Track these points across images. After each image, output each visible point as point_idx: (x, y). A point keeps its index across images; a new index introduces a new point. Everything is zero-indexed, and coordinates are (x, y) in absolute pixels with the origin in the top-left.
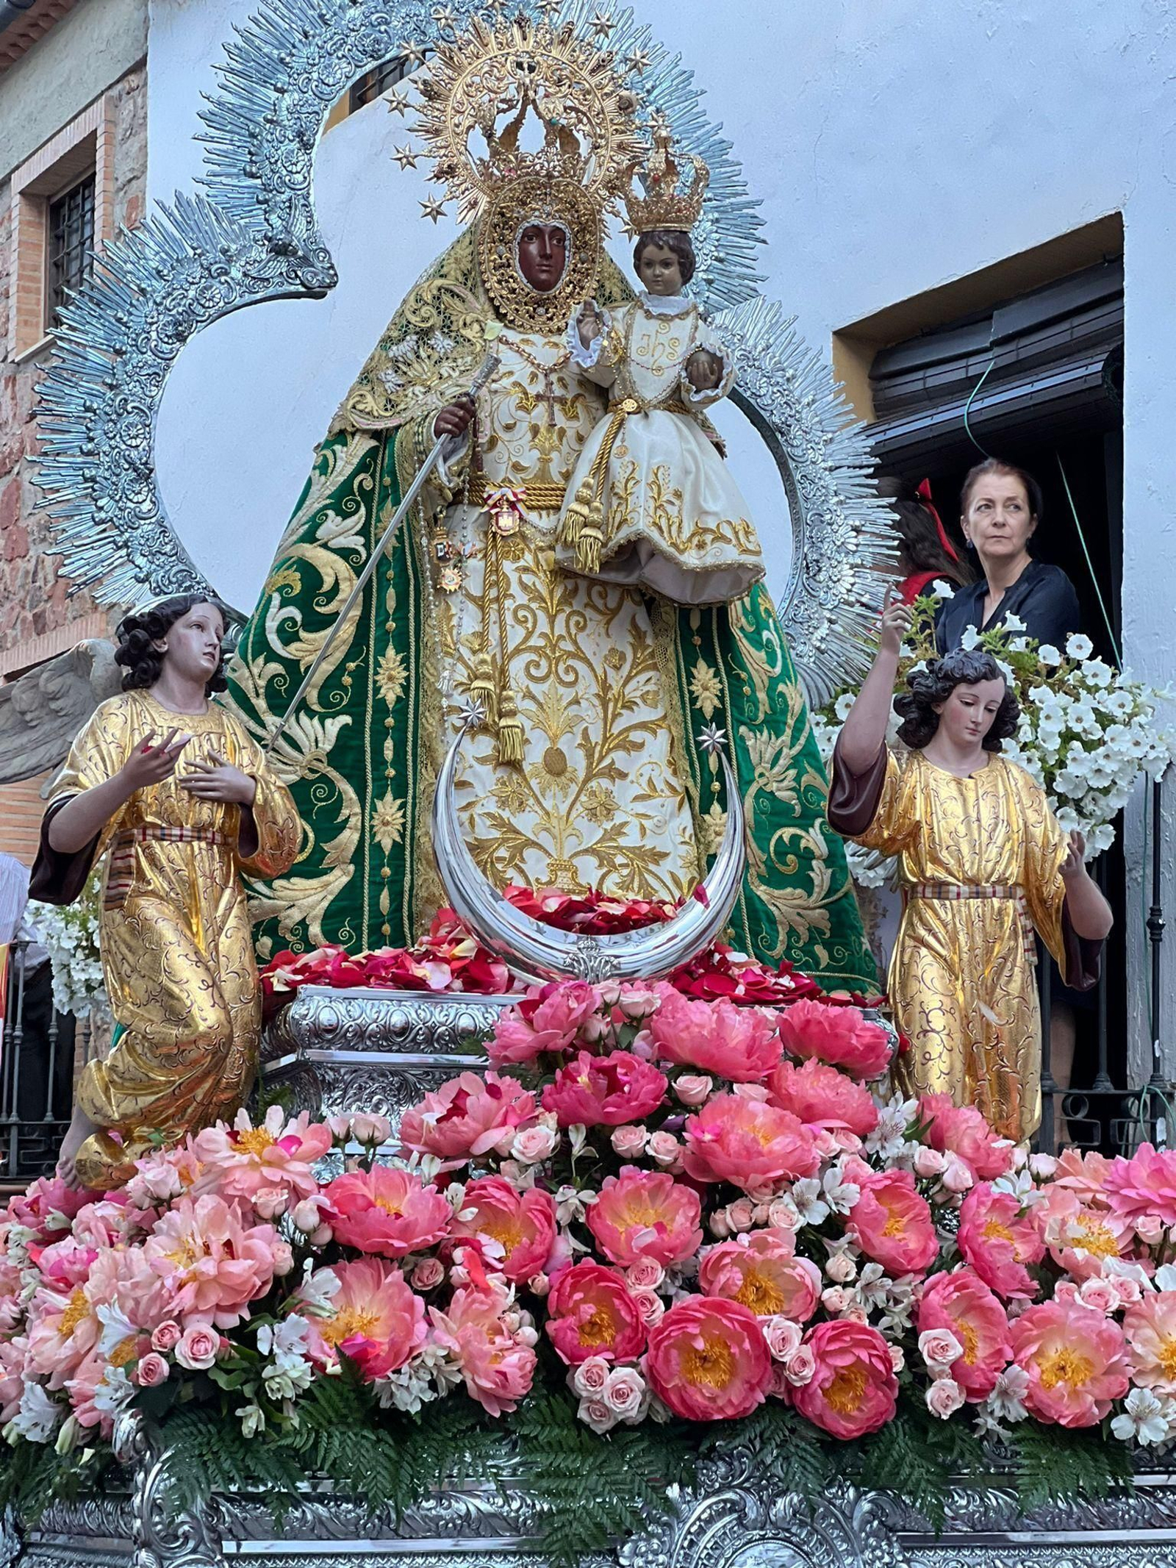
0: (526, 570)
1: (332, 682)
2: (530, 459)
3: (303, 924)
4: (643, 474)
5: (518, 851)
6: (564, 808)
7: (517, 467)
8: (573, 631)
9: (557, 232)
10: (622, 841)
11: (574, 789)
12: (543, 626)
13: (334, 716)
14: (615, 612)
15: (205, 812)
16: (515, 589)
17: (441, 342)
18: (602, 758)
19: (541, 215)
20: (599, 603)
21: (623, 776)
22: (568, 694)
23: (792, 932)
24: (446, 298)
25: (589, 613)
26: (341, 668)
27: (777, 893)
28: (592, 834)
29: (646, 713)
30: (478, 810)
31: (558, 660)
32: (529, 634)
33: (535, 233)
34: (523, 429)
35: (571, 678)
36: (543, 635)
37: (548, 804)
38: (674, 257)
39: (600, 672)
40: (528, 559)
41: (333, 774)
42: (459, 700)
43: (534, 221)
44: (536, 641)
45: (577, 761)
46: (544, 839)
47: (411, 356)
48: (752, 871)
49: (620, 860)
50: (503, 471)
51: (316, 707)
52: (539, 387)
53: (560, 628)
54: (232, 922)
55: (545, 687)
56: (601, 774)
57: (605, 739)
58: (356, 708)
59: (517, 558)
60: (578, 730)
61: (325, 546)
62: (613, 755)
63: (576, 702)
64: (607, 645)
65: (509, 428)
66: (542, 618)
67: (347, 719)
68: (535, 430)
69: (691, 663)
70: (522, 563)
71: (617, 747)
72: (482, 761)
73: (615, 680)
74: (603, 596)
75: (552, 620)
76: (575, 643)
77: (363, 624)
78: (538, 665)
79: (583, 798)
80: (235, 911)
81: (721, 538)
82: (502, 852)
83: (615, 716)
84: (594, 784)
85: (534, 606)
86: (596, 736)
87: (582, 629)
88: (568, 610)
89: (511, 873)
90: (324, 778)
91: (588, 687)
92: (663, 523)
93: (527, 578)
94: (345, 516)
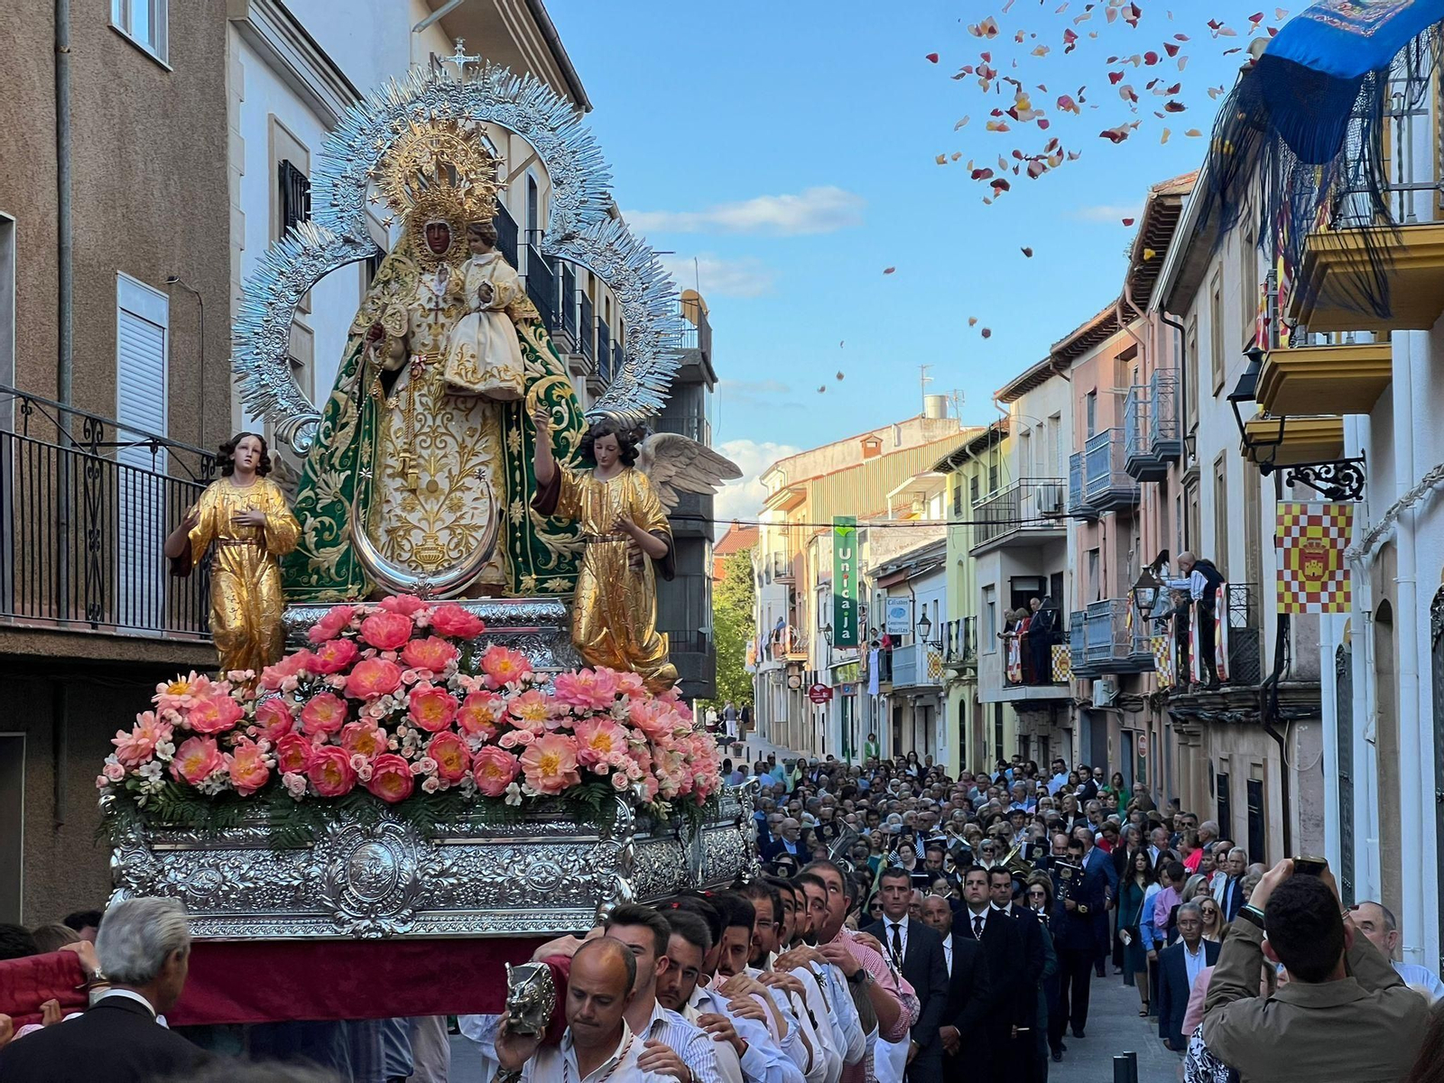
0: (424, 395)
1: (344, 455)
2: (429, 341)
3: (328, 569)
4: (455, 349)
5: (408, 531)
6: (436, 508)
7: (424, 345)
8: (445, 422)
9: (441, 226)
10: (462, 522)
11: (443, 498)
12: (430, 422)
13: (344, 471)
14: (471, 410)
15: (244, 532)
16: (418, 405)
17: (394, 286)
18: (458, 482)
19: (433, 219)
20: (462, 407)
21: (469, 489)
22: (441, 453)
23: (560, 555)
24: (396, 264)
25: (454, 412)
26: (348, 449)
27: (553, 537)
28: (449, 518)
29: (483, 457)
30: (393, 513)
31: (436, 437)
32: (423, 426)
33: (431, 227)
34: (424, 325)
35: (443, 445)
36: (429, 426)
37: (428, 507)
38: (477, 237)
39: (460, 440)
40: (425, 391)
41: (343, 498)
42: (390, 461)
43: (430, 222)
44: (426, 430)
45: (444, 485)
46: (424, 525)
47: (380, 294)
48: (537, 528)
49: (459, 531)
50: (418, 347)
51: (338, 468)
52: (432, 305)
53: (438, 422)
54: (264, 577)
55: (429, 451)
56: (456, 490)
57: (461, 472)
59: (420, 390)
60: (446, 470)
61: (342, 391)
62: (465, 480)
63: (445, 456)
64: (466, 426)
65: (419, 326)
66: (430, 418)
67: (349, 472)
68: (430, 326)
69: (509, 429)
70: (423, 392)
71: (467, 475)
72: (396, 490)
73: (469, 442)
74: (464, 403)
75: (434, 420)
76: (446, 428)
77: (358, 426)
78: (425, 441)
79: (447, 502)
80: (267, 571)
81: (493, 376)
82: (401, 533)
83: (467, 461)
84: (453, 495)
85: (426, 413)
86: (455, 472)
87: (450, 420)
88: (443, 412)
89: (405, 542)
90: (340, 501)
91: (453, 447)
92: (463, 372)
93: (424, 399)
94: (349, 376)
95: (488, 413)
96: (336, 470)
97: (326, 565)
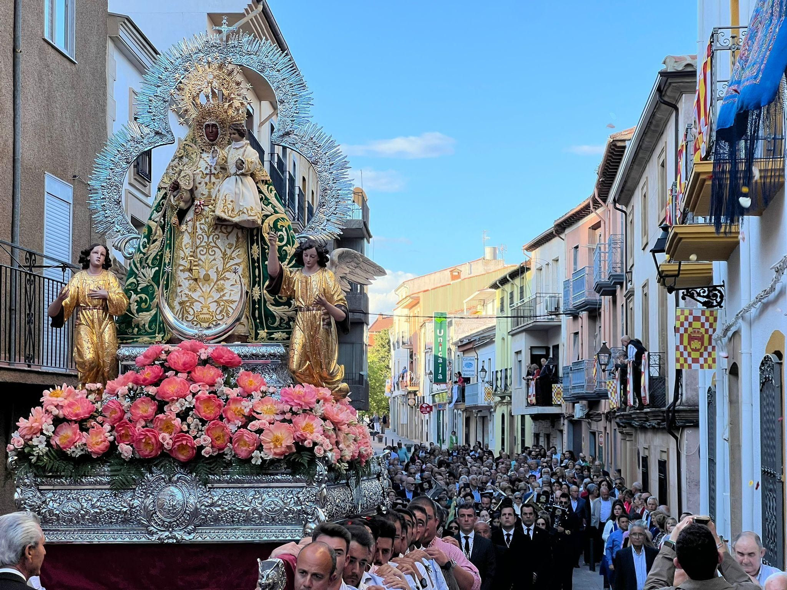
0: (203, 224)
1: (155, 258)
2: (206, 192)
3: (144, 325)
5: (192, 303)
6: (209, 290)
7: (203, 194)
8: (215, 240)
9: (213, 125)
10: (224, 298)
11: (212, 284)
12: (206, 239)
13: (154, 268)
14: (230, 233)
15: (95, 302)
17: (185, 160)
18: (222, 275)
19: (209, 121)
20: (224, 231)
21: (229, 279)
22: (213, 258)
23: (281, 319)
24: (186, 147)
25: (220, 234)
26: (157, 254)
27: (277, 308)
28: (216, 296)
29: (237, 261)
30: (183, 293)
31: (209, 249)
32: (201, 242)
33: (208, 126)
34: (203, 183)
36: (205, 242)
37: (204, 290)
39: (223, 251)
40: (203, 221)
41: (153, 283)
42: (182, 262)
43: (207, 123)
44: (204, 244)
45: (214, 276)
46: (201, 299)
47: (177, 165)
48: (268, 303)
49: (222, 303)
50: (199, 196)
51: (151, 265)
52: (208, 171)
53: (211, 239)
54: (107, 329)
55: (205, 256)
56: (221, 279)
57: (223, 269)
58: (159, 266)
59: (200, 221)
60: (215, 268)
61: (153, 221)
62: (225, 274)
63: (214, 260)
64: (227, 242)
65: (200, 183)
66: (205, 237)
67: (157, 268)
68: (206, 184)
69: (252, 244)
70: (202, 222)
71: (228, 271)
72: (185, 279)
73: (229, 252)
74: (226, 229)
75: (208, 238)
76: (215, 243)
78: (203, 251)
79: (215, 286)
80: (109, 325)
81: (244, 213)
82: (188, 304)
83: (227, 263)
84: (219, 282)
85: (203, 234)
86: (220, 269)
87: (217, 239)
88: (214, 234)
89: (190, 309)
90: (151, 285)
91: (219, 255)
92: (226, 211)
93: (202, 226)
94: (158, 212)
95: (240, 235)
96: (149, 267)
97: (143, 322)
